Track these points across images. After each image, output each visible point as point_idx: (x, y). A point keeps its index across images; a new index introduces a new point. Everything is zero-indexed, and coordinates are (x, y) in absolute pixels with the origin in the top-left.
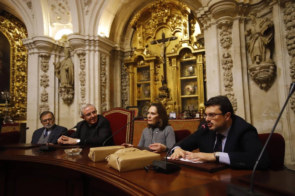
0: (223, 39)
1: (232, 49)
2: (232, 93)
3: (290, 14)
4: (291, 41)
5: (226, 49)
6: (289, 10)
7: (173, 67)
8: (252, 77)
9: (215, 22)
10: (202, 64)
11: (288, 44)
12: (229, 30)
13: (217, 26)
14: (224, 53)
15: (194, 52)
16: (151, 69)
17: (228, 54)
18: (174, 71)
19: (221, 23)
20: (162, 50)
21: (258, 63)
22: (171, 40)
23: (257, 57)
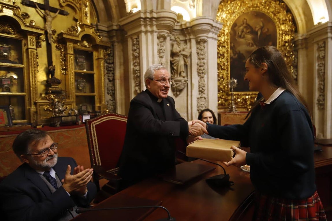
0: (162, 49)
1: (164, 59)
3: (201, 50)
4: (202, 68)
5: (161, 58)
6: (202, 48)
7: (69, 54)
8: (173, 86)
9: (158, 31)
10: (103, 60)
11: (199, 69)
12: (164, 43)
13: (157, 35)
14: (160, 61)
15: (100, 44)
16: (29, 47)
17: (164, 63)
18: (71, 59)
19: (163, 35)
20: (48, 22)
21: (184, 77)
22: (59, 13)
23: (182, 72)
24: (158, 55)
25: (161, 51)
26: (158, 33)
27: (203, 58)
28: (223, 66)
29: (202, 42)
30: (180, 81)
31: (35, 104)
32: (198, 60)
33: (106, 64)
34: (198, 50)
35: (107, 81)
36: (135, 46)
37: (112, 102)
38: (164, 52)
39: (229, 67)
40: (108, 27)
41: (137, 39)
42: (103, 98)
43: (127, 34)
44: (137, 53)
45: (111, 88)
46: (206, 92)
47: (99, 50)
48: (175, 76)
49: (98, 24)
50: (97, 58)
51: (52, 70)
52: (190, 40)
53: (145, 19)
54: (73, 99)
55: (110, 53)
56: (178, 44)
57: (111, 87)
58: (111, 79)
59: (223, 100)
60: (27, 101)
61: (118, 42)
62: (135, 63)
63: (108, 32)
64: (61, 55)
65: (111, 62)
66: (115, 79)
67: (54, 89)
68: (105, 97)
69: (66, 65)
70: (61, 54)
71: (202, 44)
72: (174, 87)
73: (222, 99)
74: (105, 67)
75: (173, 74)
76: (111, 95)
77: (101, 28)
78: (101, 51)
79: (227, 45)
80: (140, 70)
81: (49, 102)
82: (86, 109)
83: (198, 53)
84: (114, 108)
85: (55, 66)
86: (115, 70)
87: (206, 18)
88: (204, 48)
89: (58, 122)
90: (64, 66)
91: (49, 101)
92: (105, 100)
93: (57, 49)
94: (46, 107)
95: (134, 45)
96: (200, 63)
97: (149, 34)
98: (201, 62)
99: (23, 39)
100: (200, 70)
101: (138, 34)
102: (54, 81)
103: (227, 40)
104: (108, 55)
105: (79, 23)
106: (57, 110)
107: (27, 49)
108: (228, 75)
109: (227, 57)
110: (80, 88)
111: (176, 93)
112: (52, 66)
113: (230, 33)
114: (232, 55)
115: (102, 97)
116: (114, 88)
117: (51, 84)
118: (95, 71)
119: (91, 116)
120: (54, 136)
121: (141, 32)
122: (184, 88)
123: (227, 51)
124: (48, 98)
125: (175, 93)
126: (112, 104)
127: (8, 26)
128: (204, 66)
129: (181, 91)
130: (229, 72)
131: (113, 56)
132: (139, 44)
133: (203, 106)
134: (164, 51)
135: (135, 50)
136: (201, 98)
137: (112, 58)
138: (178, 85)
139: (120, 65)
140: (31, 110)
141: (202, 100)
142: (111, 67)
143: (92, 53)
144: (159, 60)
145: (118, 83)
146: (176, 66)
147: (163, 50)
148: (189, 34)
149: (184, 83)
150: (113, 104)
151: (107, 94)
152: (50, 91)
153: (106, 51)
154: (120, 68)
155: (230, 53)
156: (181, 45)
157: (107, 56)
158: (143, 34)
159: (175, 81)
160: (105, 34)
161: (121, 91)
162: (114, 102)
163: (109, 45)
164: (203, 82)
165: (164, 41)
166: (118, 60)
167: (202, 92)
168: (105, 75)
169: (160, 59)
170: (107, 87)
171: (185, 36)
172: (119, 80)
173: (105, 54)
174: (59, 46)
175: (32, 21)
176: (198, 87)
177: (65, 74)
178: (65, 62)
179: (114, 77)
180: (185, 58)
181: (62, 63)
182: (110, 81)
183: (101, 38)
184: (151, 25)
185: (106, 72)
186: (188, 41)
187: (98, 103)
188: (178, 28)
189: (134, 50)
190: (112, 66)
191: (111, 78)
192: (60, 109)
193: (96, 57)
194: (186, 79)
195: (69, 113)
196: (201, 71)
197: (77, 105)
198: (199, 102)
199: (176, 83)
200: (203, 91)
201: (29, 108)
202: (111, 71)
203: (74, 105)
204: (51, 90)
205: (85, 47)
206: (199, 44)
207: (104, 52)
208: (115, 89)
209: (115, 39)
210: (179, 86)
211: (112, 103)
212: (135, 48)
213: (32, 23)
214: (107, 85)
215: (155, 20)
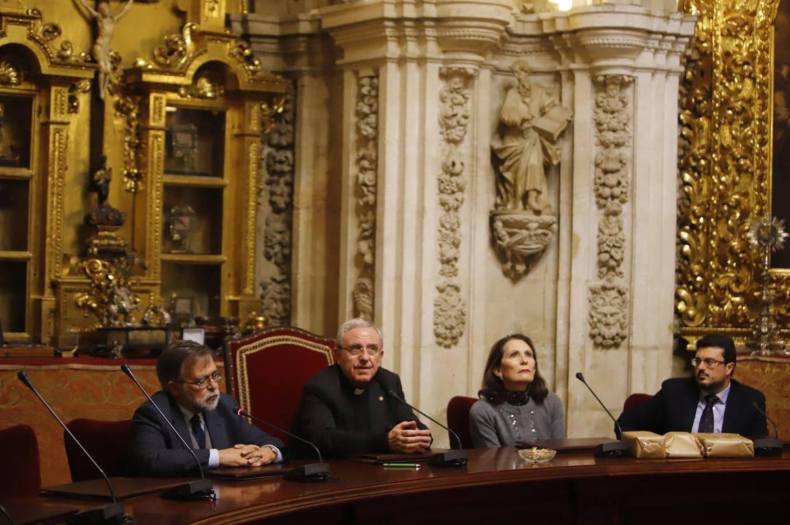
0: (455, 115)
1: (464, 149)
2: (455, 281)
3: (613, 113)
4: (611, 179)
5: (452, 145)
6: (615, 104)
7: (154, 129)
8: (499, 242)
9: (442, 56)
10: (259, 139)
11: (602, 181)
12: (466, 92)
13: (440, 69)
14: (448, 156)
15: (249, 88)
16: (53, 117)
17: (462, 164)
18: (156, 144)
19: (460, 68)
20: (102, 37)
21: (538, 213)
23: (533, 195)
24: (442, 133)
25: (453, 122)
26: (444, 63)
27: (616, 141)
28: (745, 157)
29: (614, 83)
30: (523, 225)
31: (55, 286)
32: (600, 148)
33: (267, 150)
34: (600, 111)
35: (266, 209)
36: (366, 100)
37: (278, 288)
38: (465, 126)
39: (769, 163)
40: (281, 24)
41: (372, 78)
42: (250, 275)
43: (342, 57)
44: (371, 127)
45: (278, 237)
46: (623, 268)
47: (247, 104)
48: (506, 206)
49: (251, 16)
50: (236, 131)
51: (101, 182)
52: (571, 74)
53: (399, 21)
54: (154, 276)
55: (285, 111)
56: (525, 91)
57: (280, 233)
58: (282, 205)
59: (737, 299)
60: (32, 277)
61: (314, 75)
62: (363, 158)
63: (282, 39)
64: (128, 132)
65: (284, 142)
66: (295, 204)
67: (105, 242)
68: (254, 269)
69: (140, 163)
70: (127, 127)
71: (614, 90)
72: (504, 244)
73: (735, 295)
74: (264, 164)
75: (502, 198)
76: (277, 264)
77: (256, 28)
78: (251, 107)
79: (764, 72)
80: (375, 185)
81: (90, 284)
82: (188, 311)
83: (599, 124)
84: (285, 310)
85: (110, 169)
86: (296, 174)
87: (617, 9)
88: (620, 104)
89: (118, 344)
90: (133, 164)
91: (89, 281)
92: (254, 280)
93: (118, 114)
94: (82, 298)
95: (361, 97)
96: (608, 159)
97: (412, 67)
98: (611, 156)
99: (35, 95)
100: (604, 185)
101: (377, 66)
102: (107, 218)
103: (762, 51)
104: (277, 117)
105: (191, 27)
106: (114, 308)
107: (45, 126)
108: (765, 198)
109: (760, 120)
110: (176, 237)
111: (513, 267)
112: (105, 169)
113: (773, 23)
114: (783, 113)
115: (246, 271)
116: (291, 237)
117: (99, 226)
118: (228, 179)
119: (206, 334)
120: (111, 382)
121: (384, 60)
122: (544, 251)
123: (763, 96)
124: (88, 271)
125: (509, 265)
126: (278, 296)
127: (6, 64)
128: (622, 173)
129: (531, 260)
130: (768, 184)
131: (294, 121)
132: (377, 97)
133: (611, 320)
134: (463, 121)
135: (366, 115)
136: (604, 289)
137: (290, 128)
138: (516, 238)
139: (317, 156)
140: (44, 304)
141: (607, 299)
142: (284, 159)
143: (221, 117)
144: (447, 153)
145: (303, 218)
146: (513, 168)
147: (459, 116)
148: (570, 53)
149: (540, 231)
150: (285, 296)
151: (262, 259)
152: (95, 250)
153: (270, 106)
154: (315, 166)
155: (775, 106)
156: (534, 96)
157: (271, 122)
158: (392, 68)
159: (506, 224)
160: (271, 47)
161: (313, 248)
162: (286, 290)
163: (282, 90)
164: (616, 230)
165: (466, 86)
166: (309, 139)
167: (612, 269)
168: (259, 192)
169: (447, 147)
170: (266, 232)
171: (556, 56)
172: (307, 208)
173: (264, 116)
174: (124, 105)
175: (67, 42)
176: (595, 249)
177: (135, 193)
178: (136, 154)
179: (291, 195)
180: (547, 144)
181: (129, 155)
182: (277, 210)
183: (254, 65)
184: (421, 40)
185: (266, 176)
186: (564, 77)
187: (231, 291)
188: (530, 30)
189: (362, 116)
190: (287, 158)
191: (281, 202)
192: (124, 305)
193: (233, 127)
194: (546, 218)
195: (145, 319)
196: (607, 191)
197: (163, 293)
198: (595, 305)
199: (510, 230)
200: (613, 263)
201: (37, 297)
202: (282, 174)
203: (155, 297)
204: (96, 245)
205: (203, 97)
206: (605, 92)
207: (262, 109)
208: (294, 240)
209: (302, 65)
210: (520, 242)
211: (280, 293)
212: (366, 109)
213: (65, 50)
214: (267, 225)
215: (432, 23)
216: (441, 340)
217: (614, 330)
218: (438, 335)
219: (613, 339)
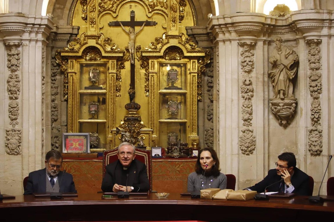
0: (245, 61)
1: (253, 74)
2: (250, 128)
3: (314, 55)
4: (314, 84)
5: (247, 73)
6: (314, 51)
7: (151, 73)
8: (273, 112)
9: (238, 38)
10: (196, 74)
12: (252, 51)
13: (238, 43)
15: (188, 55)
16: (110, 71)
17: (250, 81)
18: (153, 79)
19: (244, 42)
20: (130, 40)
21: (282, 99)
22: (145, 25)
23: (281, 92)
24: (242, 69)
25: (245, 64)
26: (239, 41)
27: (316, 67)
29: (312, 43)
31: (112, 132)
32: (311, 71)
34: (310, 55)
42: (195, 127)
46: (321, 121)
51: (131, 93)
52: (299, 40)
56: (278, 49)
60: (107, 129)
64: (145, 74)
66: (213, 98)
67: (131, 115)
71: (313, 46)
83: (309, 61)
88: (317, 52)
93: (142, 68)
97: (227, 43)
98: (314, 74)
99: (107, 63)
102: (131, 107)
105: (165, 34)
117: (129, 110)
121: (218, 41)
125: (280, 121)
128: (319, 81)
129: (289, 119)
133: (316, 144)
134: (250, 63)
138: (277, 110)
140: (108, 138)
141: (314, 135)
142: (211, 81)
146: (275, 81)
149: (286, 107)
153: (203, 61)
158: (221, 44)
160: (205, 38)
164: (318, 105)
167: (316, 122)
169: (245, 74)
170: (207, 110)
173: (201, 65)
175: (115, 43)
176: (310, 114)
180: (287, 70)
181: (146, 83)
183: (193, 46)
184: (229, 32)
185: (207, 88)
187: (190, 133)
194: (288, 101)
196: (312, 89)
198: (310, 137)
199: (274, 107)
200: (316, 119)
204: (127, 117)
205: (175, 59)
210: (279, 112)
213: (114, 47)
214: (208, 107)
215: (230, 25)
216: (243, 152)
217: (317, 148)
218: (242, 150)
219: (316, 152)
